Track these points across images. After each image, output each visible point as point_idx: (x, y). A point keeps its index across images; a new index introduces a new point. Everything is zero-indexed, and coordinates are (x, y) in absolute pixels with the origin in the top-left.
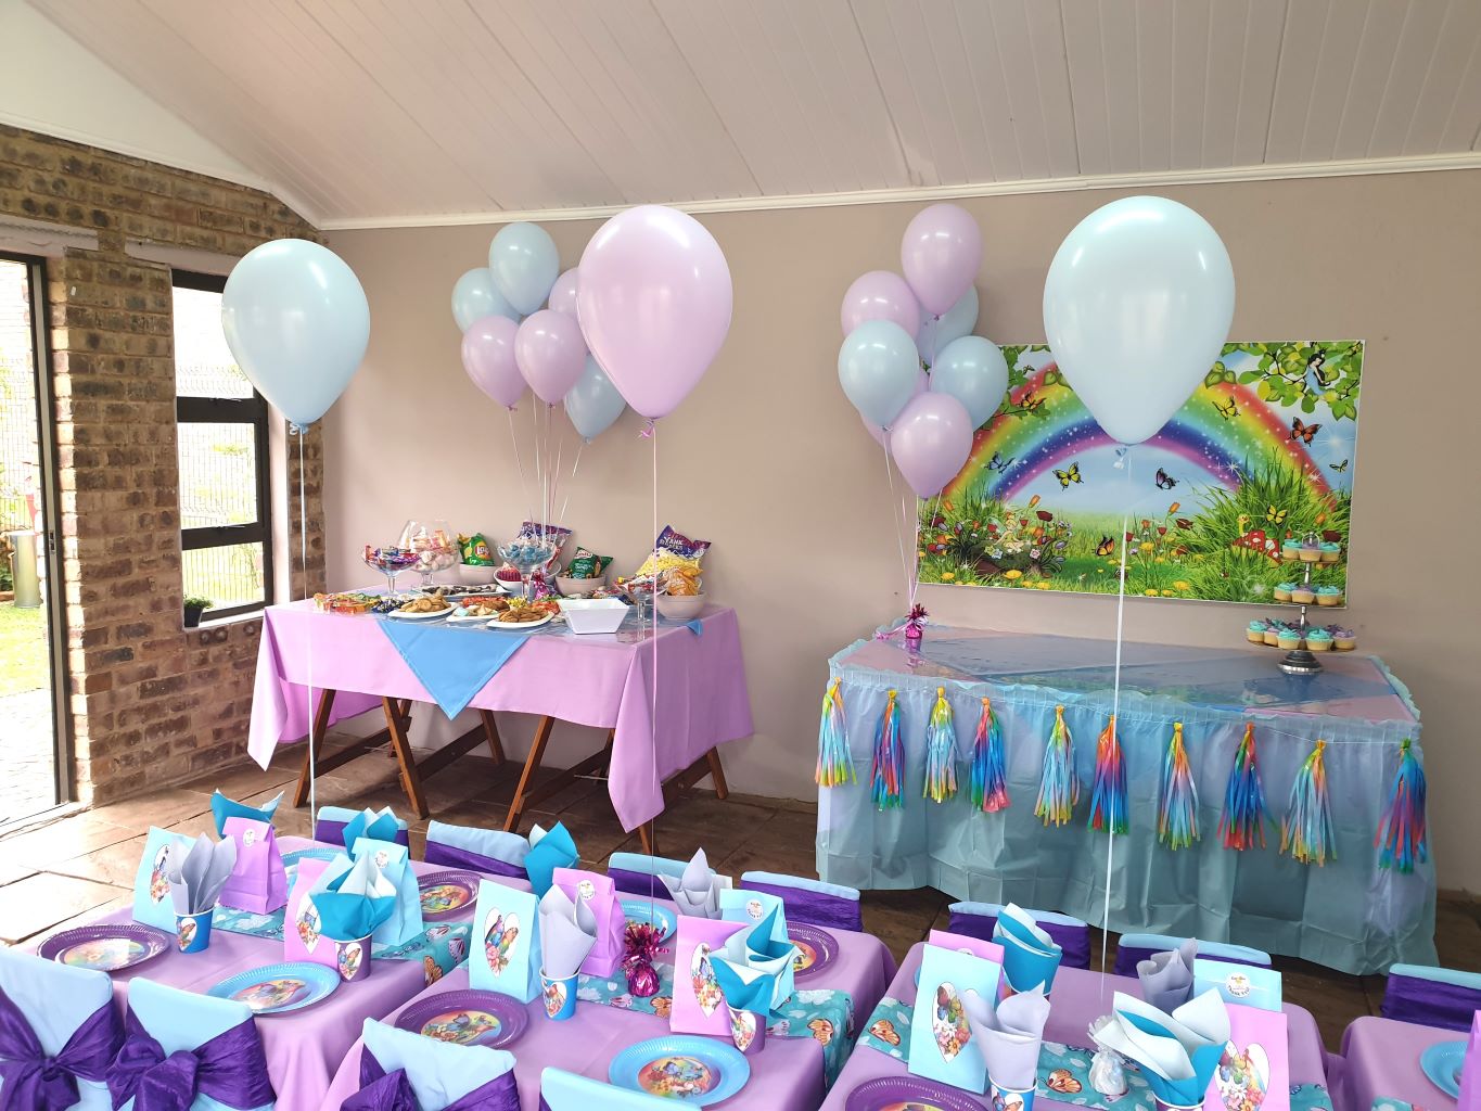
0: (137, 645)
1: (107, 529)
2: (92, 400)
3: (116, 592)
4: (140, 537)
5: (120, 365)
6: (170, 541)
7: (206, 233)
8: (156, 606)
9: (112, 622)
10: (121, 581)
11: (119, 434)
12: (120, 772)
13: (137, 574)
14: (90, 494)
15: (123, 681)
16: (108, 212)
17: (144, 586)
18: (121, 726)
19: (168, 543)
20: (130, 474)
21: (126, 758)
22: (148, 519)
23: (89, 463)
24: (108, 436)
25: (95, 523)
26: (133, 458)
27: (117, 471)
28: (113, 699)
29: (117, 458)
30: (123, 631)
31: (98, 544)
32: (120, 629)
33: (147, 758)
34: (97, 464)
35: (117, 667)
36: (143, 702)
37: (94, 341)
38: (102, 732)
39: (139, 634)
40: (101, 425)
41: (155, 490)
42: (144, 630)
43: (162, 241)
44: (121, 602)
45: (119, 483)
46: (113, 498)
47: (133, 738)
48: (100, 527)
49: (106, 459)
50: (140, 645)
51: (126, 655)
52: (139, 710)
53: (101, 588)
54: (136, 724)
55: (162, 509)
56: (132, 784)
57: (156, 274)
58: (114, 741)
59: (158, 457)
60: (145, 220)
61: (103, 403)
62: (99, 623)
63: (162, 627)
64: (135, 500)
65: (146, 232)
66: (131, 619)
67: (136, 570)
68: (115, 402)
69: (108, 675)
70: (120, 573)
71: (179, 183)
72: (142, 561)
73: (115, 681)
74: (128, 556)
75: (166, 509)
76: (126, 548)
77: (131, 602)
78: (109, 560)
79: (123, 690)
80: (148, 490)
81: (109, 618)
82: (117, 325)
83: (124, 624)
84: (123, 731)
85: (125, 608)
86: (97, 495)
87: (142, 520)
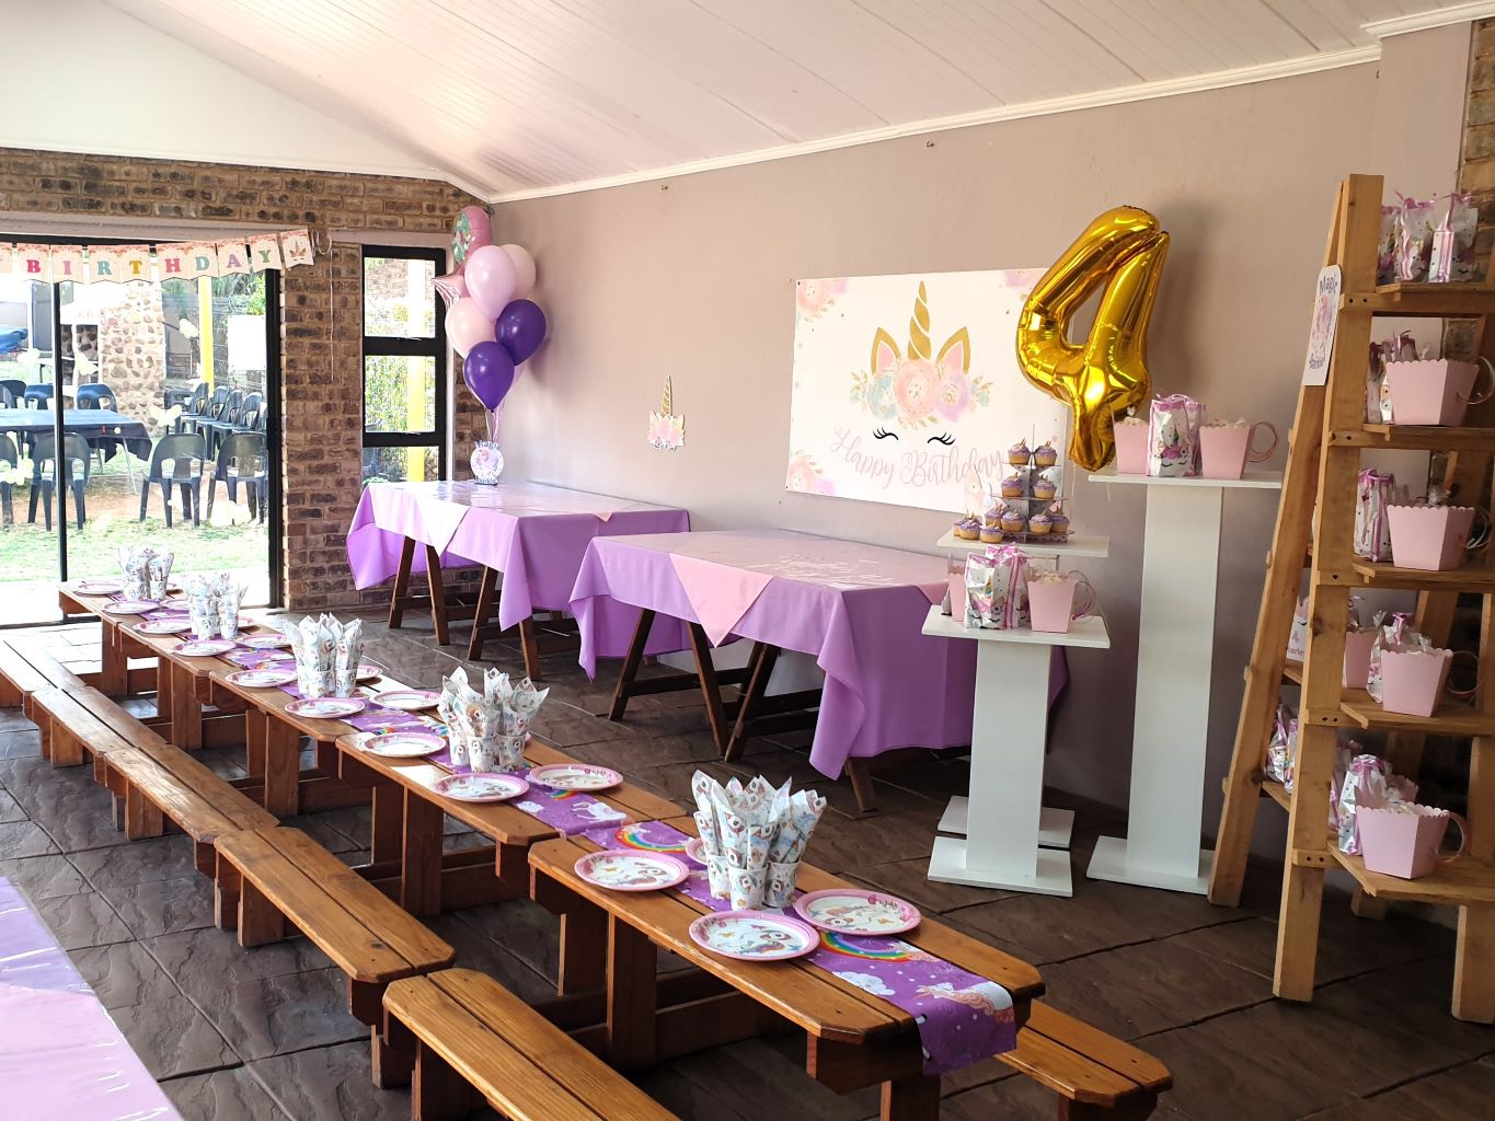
0: (325, 508)
1: (306, 427)
2: (300, 340)
3: (311, 470)
4: (330, 434)
5: (320, 316)
6: (353, 439)
7: (389, 218)
8: (340, 483)
9: (308, 490)
10: (315, 463)
11: (318, 362)
12: (309, 593)
13: (327, 460)
14: (295, 403)
15: (314, 532)
16: (317, 213)
17: (333, 468)
18: (312, 561)
19: (351, 440)
20: (324, 390)
21: (314, 584)
22: (336, 423)
23: (296, 382)
24: (310, 364)
25: (298, 423)
26: (327, 380)
27: (315, 388)
28: (306, 542)
29: (315, 380)
30: (315, 497)
31: (300, 437)
32: (313, 496)
33: (329, 588)
34: (302, 383)
35: (310, 521)
36: (327, 549)
37: (302, 300)
38: (297, 562)
39: (327, 501)
40: (305, 356)
41: (343, 402)
42: (329, 498)
43: (355, 227)
44: (315, 477)
45: (316, 396)
46: (312, 406)
47: (318, 571)
48: (301, 425)
49: (308, 380)
50: (327, 508)
51: (316, 514)
52: (324, 553)
53: (301, 466)
54: (321, 562)
55: (347, 416)
56: (317, 603)
57: (349, 251)
58: (306, 571)
59: (346, 379)
60: (343, 216)
61: (307, 341)
62: (300, 489)
63: (344, 498)
64: (327, 408)
65: (343, 222)
66: (319, 489)
67: (326, 457)
68: (315, 341)
69: (304, 525)
70: (314, 457)
71: (370, 185)
72: (331, 451)
73: (308, 531)
74: (321, 446)
75: (351, 416)
76: (319, 441)
77: (322, 478)
78: (307, 448)
79: (313, 537)
80: (337, 402)
81: (306, 487)
82: (320, 288)
83: (316, 492)
84: (311, 566)
85: (317, 481)
86: (301, 403)
87: (332, 422)
